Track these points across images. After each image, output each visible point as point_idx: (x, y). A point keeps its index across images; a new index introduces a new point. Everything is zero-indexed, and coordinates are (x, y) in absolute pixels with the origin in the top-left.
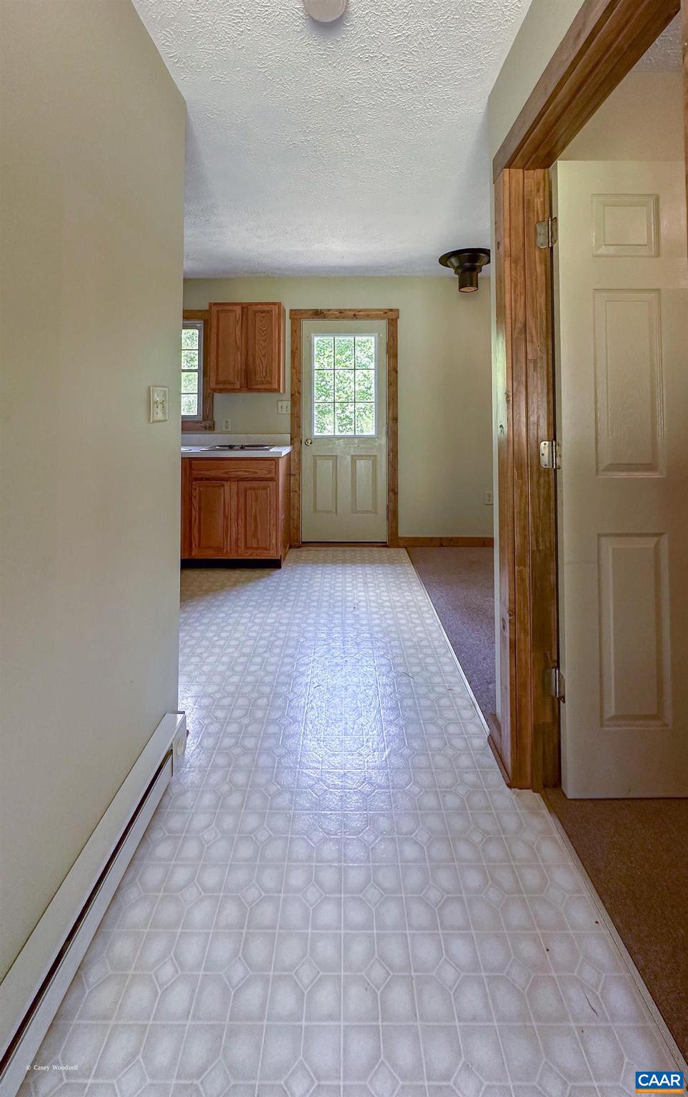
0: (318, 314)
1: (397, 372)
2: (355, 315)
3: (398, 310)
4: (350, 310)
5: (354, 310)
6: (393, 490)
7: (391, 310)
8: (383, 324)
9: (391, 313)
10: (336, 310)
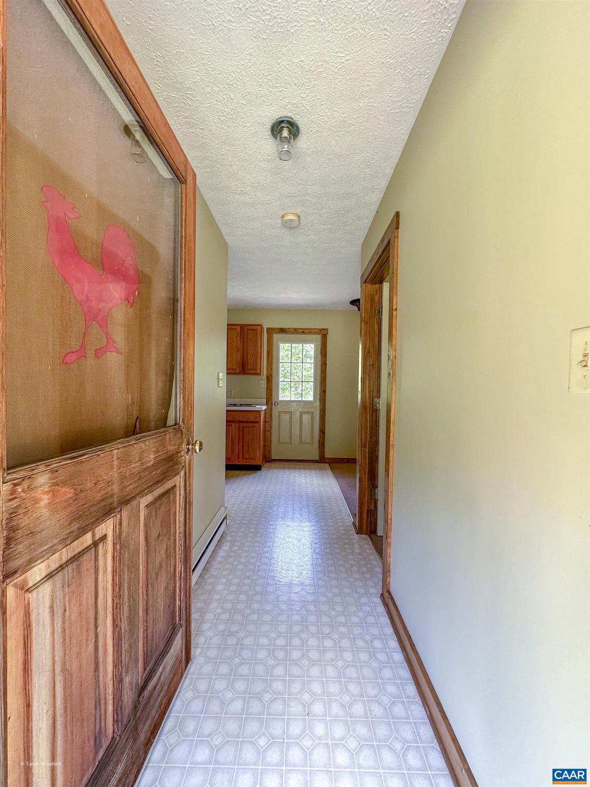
0: (282, 331)
1: (326, 365)
2: (303, 332)
3: (327, 329)
4: (301, 329)
5: (303, 329)
6: (322, 431)
7: (324, 329)
8: (319, 337)
9: (323, 331)
10: (293, 329)
